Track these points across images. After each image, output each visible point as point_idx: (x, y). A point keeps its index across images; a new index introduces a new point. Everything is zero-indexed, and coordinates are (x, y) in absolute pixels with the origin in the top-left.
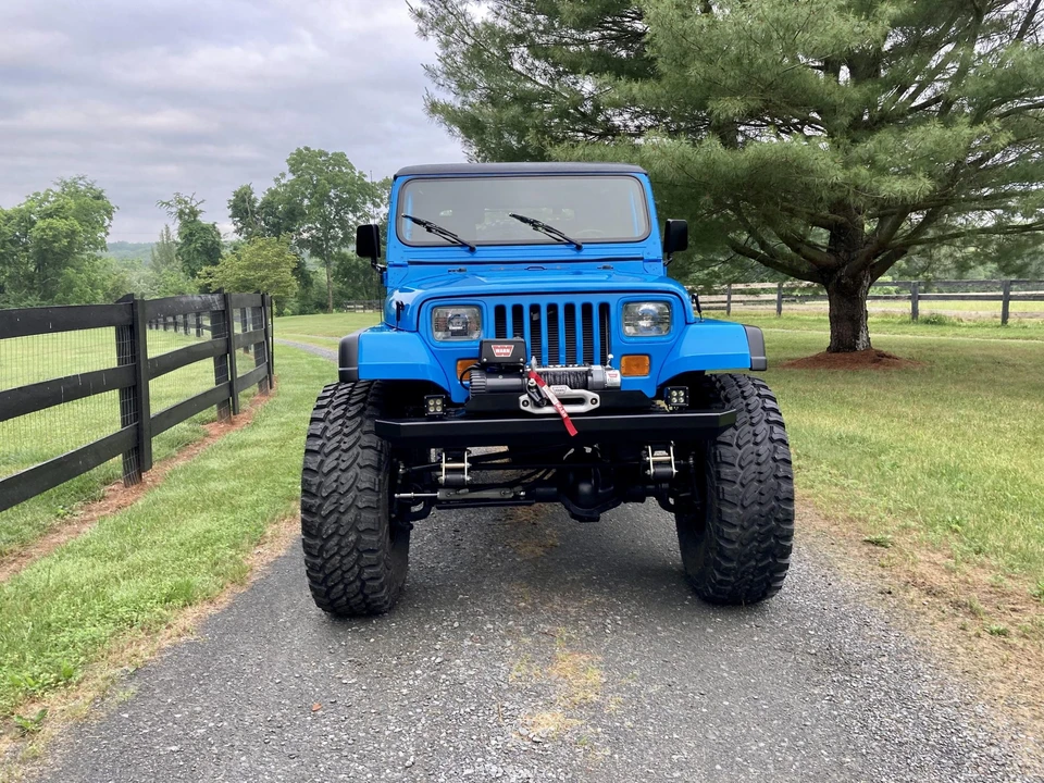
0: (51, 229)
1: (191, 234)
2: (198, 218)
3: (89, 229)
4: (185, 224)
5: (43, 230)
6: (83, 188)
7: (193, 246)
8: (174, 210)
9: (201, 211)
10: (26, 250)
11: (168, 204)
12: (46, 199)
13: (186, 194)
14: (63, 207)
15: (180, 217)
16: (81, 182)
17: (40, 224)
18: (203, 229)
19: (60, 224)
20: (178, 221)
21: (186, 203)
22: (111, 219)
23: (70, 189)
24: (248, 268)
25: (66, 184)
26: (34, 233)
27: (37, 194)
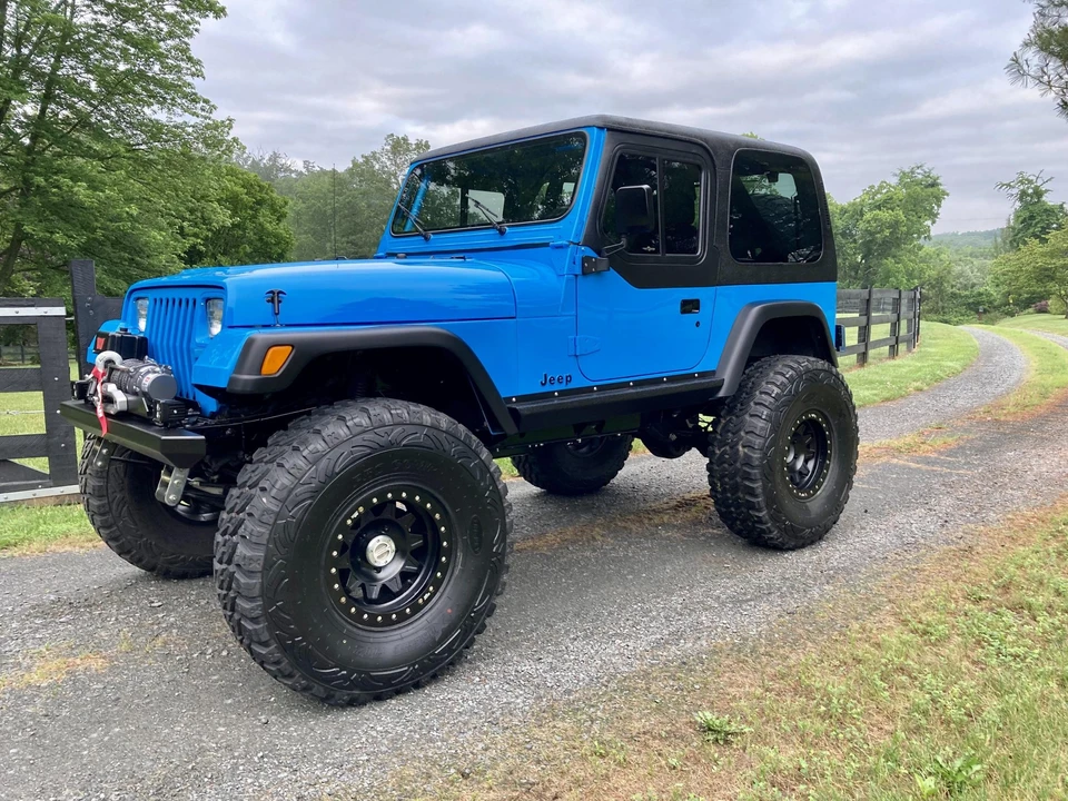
0: (876, 220)
1: (1032, 217)
2: (1044, 198)
3: (915, 219)
4: (1025, 206)
5: (869, 222)
6: (920, 177)
7: (1031, 230)
8: (1015, 191)
9: (1046, 191)
10: (855, 241)
11: (1008, 185)
12: (878, 192)
13: (1030, 173)
14: (891, 199)
15: (1021, 199)
16: (919, 171)
17: (868, 216)
18: (1046, 210)
19: (885, 215)
20: (1018, 204)
21: (1030, 182)
22: (939, 206)
23: (907, 179)
24: (1052, 255)
25: (904, 174)
26: (862, 225)
27: (872, 187)
